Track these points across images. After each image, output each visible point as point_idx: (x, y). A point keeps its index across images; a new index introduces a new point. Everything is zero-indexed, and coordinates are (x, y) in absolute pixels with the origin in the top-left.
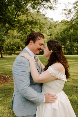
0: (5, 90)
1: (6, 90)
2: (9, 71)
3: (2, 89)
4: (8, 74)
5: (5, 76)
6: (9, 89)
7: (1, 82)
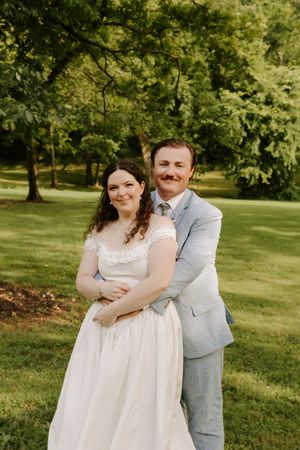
0: (28, 347)
1: (33, 346)
2: (59, 272)
3: (14, 341)
4: (52, 287)
5: (33, 292)
6: (44, 346)
7: (14, 313)
